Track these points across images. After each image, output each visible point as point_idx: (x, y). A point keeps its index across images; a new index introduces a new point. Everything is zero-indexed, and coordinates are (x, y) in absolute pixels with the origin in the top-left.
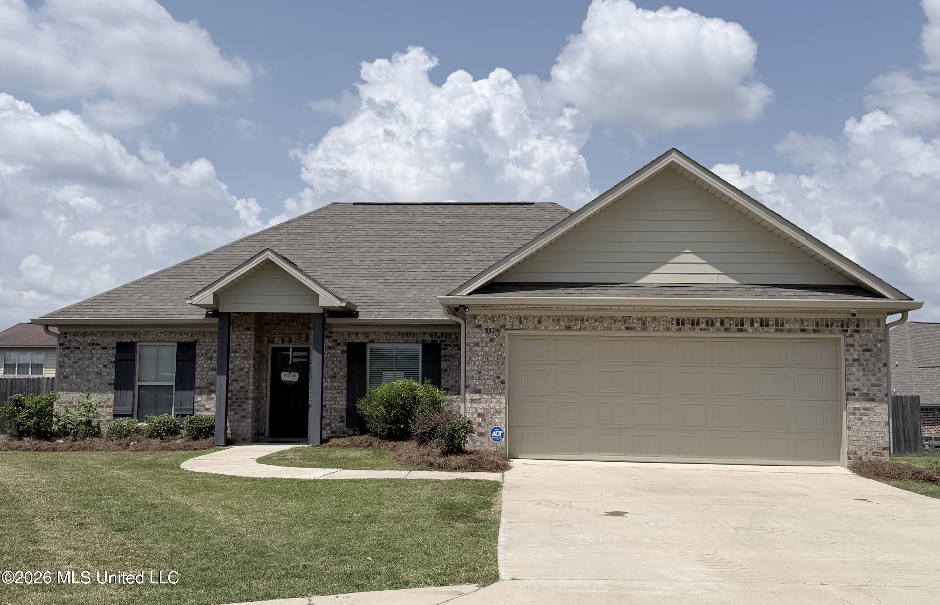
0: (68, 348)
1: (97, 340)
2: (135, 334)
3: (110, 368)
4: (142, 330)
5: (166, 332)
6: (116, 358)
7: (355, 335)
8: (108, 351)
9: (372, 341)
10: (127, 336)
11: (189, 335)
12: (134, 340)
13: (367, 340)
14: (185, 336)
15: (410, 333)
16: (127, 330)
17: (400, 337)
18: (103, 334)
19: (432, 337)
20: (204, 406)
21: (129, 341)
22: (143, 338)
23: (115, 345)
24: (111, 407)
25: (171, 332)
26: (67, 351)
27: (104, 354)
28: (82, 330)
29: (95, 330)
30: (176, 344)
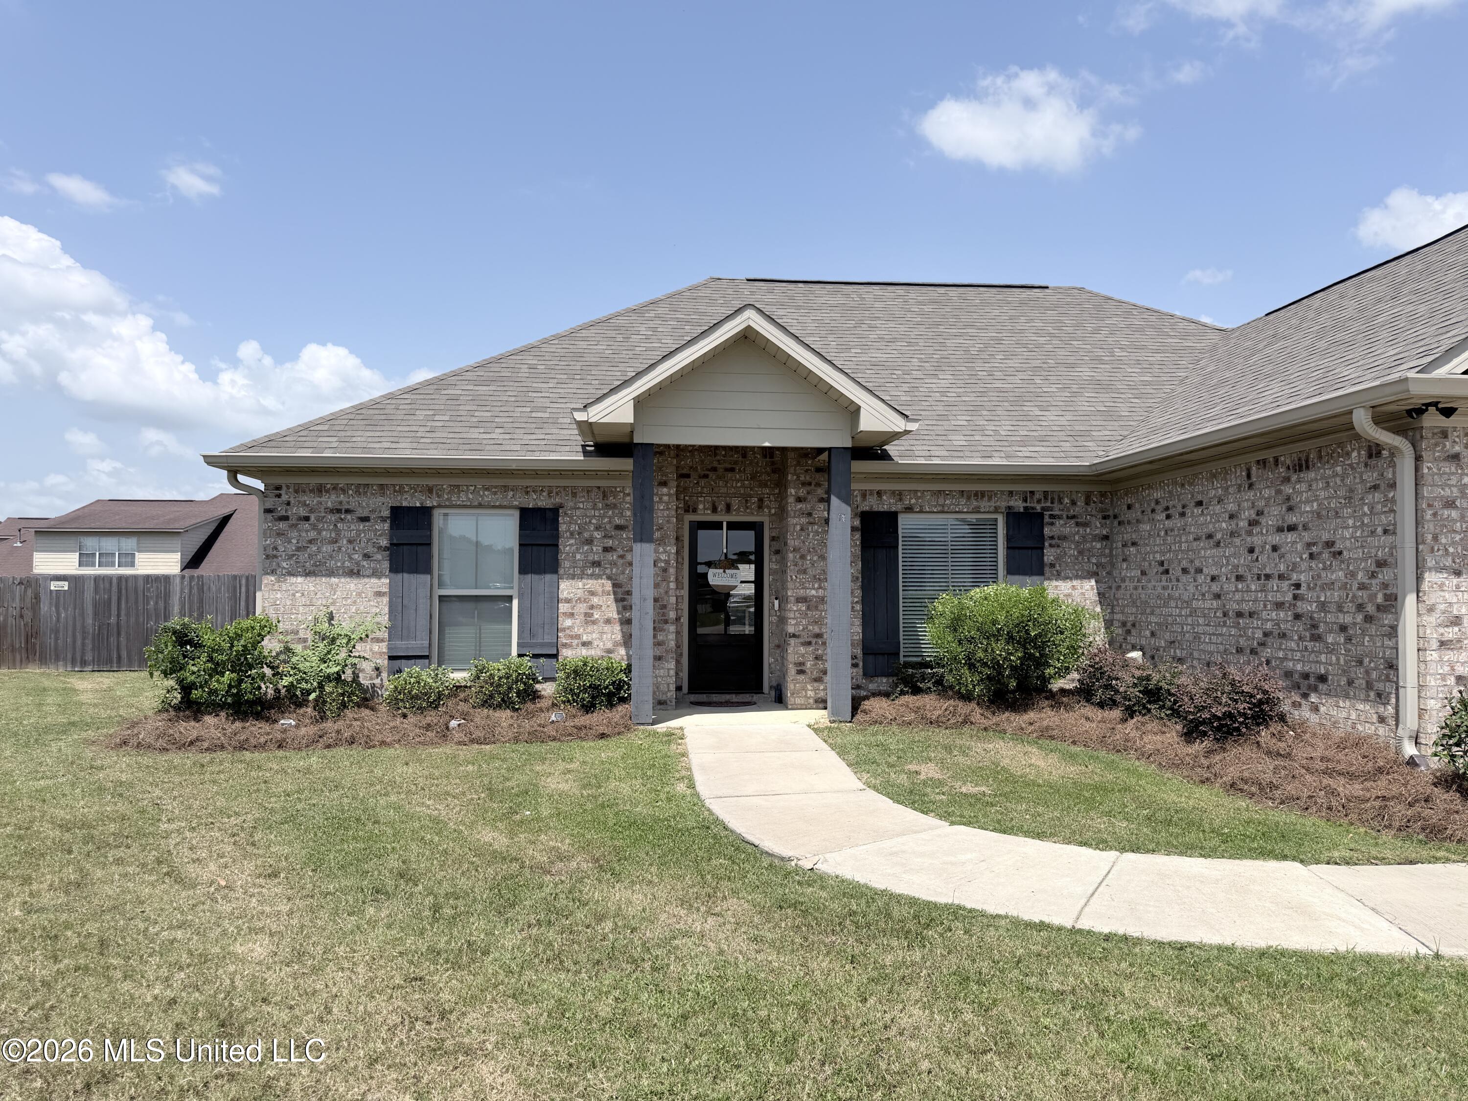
0: (285, 518)
1: (348, 503)
2: (430, 490)
3: (379, 561)
4: (445, 483)
5: (496, 487)
6: (391, 539)
7: (876, 496)
8: (372, 526)
9: (909, 509)
10: (413, 496)
11: (544, 494)
12: (428, 504)
13: (898, 507)
14: (535, 497)
15: (983, 494)
16: (413, 481)
17: (963, 501)
18: (360, 490)
19: (1025, 500)
20: (578, 637)
21: (418, 505)
22: (447, 499)
23: (386, 513)
24: (382, 641)
25: (506, 488)
26: (282, 525)
27: (364, 531)
28: (314, 481)
29: (342, 481)
30: (517, 514)
